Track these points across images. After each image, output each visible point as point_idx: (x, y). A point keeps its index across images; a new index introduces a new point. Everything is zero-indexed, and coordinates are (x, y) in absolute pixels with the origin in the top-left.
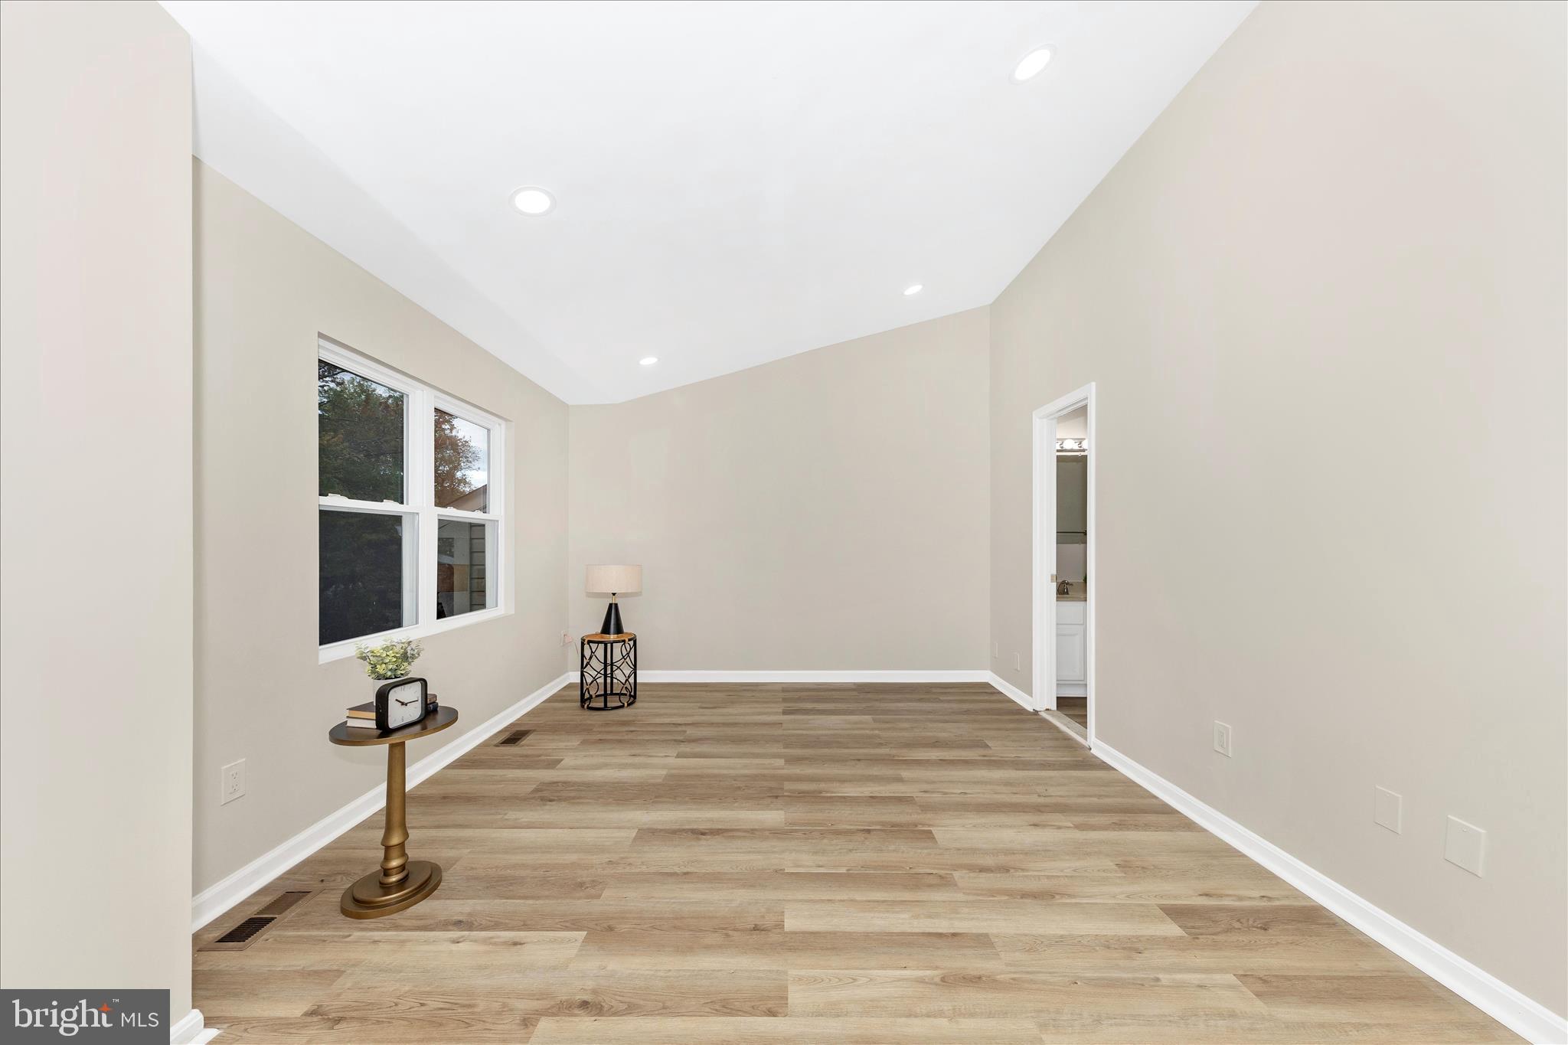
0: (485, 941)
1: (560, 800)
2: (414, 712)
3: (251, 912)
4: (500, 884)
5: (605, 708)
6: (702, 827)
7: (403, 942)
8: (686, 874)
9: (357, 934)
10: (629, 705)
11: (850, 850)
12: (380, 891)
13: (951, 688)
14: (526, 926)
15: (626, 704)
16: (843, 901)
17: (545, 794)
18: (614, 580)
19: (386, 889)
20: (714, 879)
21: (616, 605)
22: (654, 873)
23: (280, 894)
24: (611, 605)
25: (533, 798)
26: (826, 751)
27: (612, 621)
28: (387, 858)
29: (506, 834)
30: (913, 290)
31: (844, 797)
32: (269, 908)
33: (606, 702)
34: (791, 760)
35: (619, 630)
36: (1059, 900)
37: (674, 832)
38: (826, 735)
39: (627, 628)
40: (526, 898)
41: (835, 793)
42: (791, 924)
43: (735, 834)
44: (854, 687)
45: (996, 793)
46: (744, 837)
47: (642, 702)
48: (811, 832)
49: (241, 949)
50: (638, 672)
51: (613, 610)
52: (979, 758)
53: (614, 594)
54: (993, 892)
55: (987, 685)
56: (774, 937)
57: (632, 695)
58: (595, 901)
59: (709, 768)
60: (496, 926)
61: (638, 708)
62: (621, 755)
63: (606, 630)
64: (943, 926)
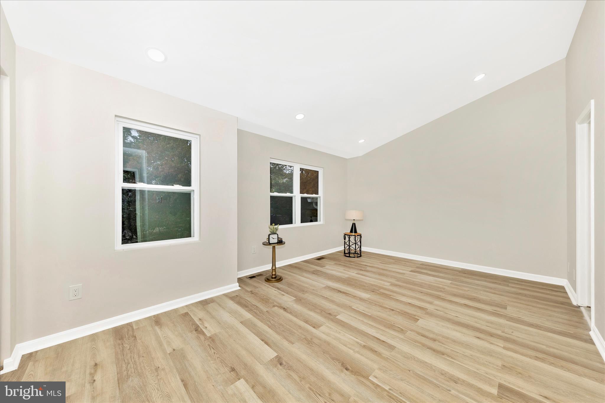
0: (280, 293)
1: (316, 274)
2: (276, 241)
3: (254, 275)
4: (290, 285)
5: (349, 257)
6: (342, 291)
7: (268, 287)
8: (327, 298)
9: (264, 284)
10: (357, 257)
11: (379, 312)
12: (271, 278)
13: (529, 283)
14: (287, 293)
15: (356, 257)
16: (360, 320)
17: (314, 272)
18: (354, 215)
19: (272, 278)
20: (332, 302)
21: (355, 224)
22: (320, 295)
23: (260, 274)
24: (353, 223)
25: (311, 272)
26: (412, 286)
27: (354, 229)
28: (272, 272)
29: (300, 277)
30: (480, 77)
31: (398, 300)
32: (256, 276)
33: (349, 255)
34: (393, 285)
35: (356, 232)
36: (445, 356)
37: (334, 289)
38: (419, 282)
39: (358, 232)
40: (292, 289)
41: (396, 297)
42: (339, 317)
43: (350, 295)
44: (460, 270)
45: (476, 323)
46: (351, 297)
47: (363, 257)
48: (372, 303)
49: (250, 280)
50: (362, 247)
51: (354, 225)
52: (493, 311)
53: (354, 220)
54: (416, 341)
55: (563, 288)
56: (332, 317)
57: (359, 254)
58: (303, 295)
59: (363, 279)
60: (283, 291)
61: (361, 259)
62: (341, 269)
63: (351, 232)
64: (383, 338)
